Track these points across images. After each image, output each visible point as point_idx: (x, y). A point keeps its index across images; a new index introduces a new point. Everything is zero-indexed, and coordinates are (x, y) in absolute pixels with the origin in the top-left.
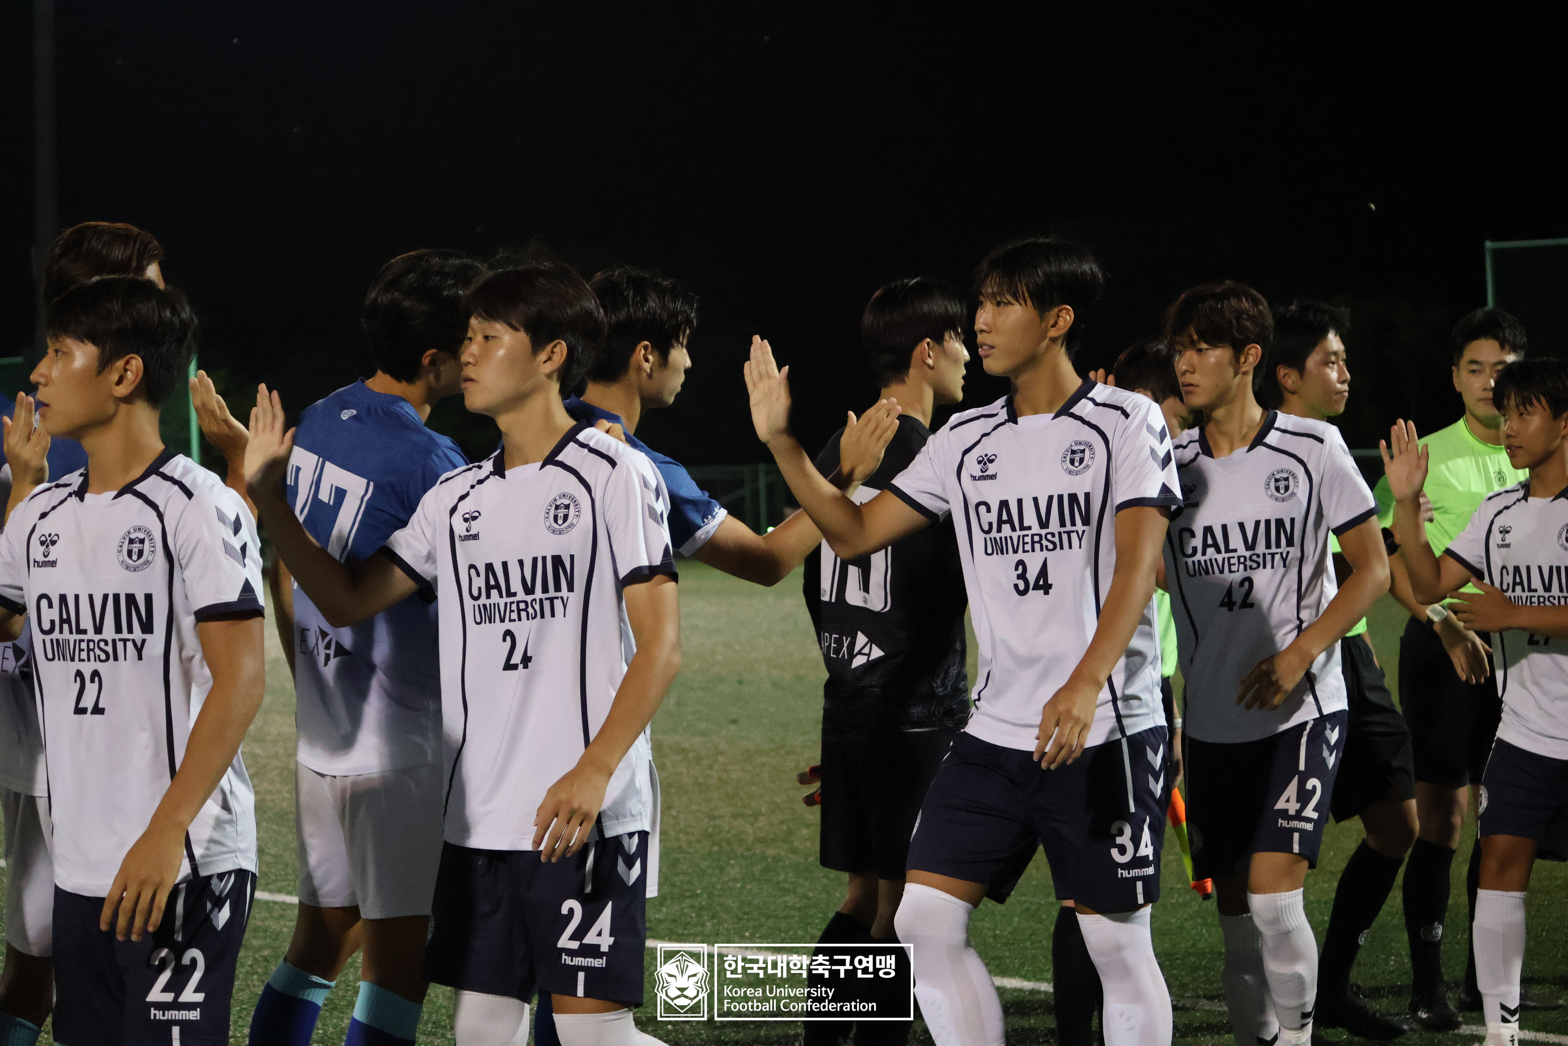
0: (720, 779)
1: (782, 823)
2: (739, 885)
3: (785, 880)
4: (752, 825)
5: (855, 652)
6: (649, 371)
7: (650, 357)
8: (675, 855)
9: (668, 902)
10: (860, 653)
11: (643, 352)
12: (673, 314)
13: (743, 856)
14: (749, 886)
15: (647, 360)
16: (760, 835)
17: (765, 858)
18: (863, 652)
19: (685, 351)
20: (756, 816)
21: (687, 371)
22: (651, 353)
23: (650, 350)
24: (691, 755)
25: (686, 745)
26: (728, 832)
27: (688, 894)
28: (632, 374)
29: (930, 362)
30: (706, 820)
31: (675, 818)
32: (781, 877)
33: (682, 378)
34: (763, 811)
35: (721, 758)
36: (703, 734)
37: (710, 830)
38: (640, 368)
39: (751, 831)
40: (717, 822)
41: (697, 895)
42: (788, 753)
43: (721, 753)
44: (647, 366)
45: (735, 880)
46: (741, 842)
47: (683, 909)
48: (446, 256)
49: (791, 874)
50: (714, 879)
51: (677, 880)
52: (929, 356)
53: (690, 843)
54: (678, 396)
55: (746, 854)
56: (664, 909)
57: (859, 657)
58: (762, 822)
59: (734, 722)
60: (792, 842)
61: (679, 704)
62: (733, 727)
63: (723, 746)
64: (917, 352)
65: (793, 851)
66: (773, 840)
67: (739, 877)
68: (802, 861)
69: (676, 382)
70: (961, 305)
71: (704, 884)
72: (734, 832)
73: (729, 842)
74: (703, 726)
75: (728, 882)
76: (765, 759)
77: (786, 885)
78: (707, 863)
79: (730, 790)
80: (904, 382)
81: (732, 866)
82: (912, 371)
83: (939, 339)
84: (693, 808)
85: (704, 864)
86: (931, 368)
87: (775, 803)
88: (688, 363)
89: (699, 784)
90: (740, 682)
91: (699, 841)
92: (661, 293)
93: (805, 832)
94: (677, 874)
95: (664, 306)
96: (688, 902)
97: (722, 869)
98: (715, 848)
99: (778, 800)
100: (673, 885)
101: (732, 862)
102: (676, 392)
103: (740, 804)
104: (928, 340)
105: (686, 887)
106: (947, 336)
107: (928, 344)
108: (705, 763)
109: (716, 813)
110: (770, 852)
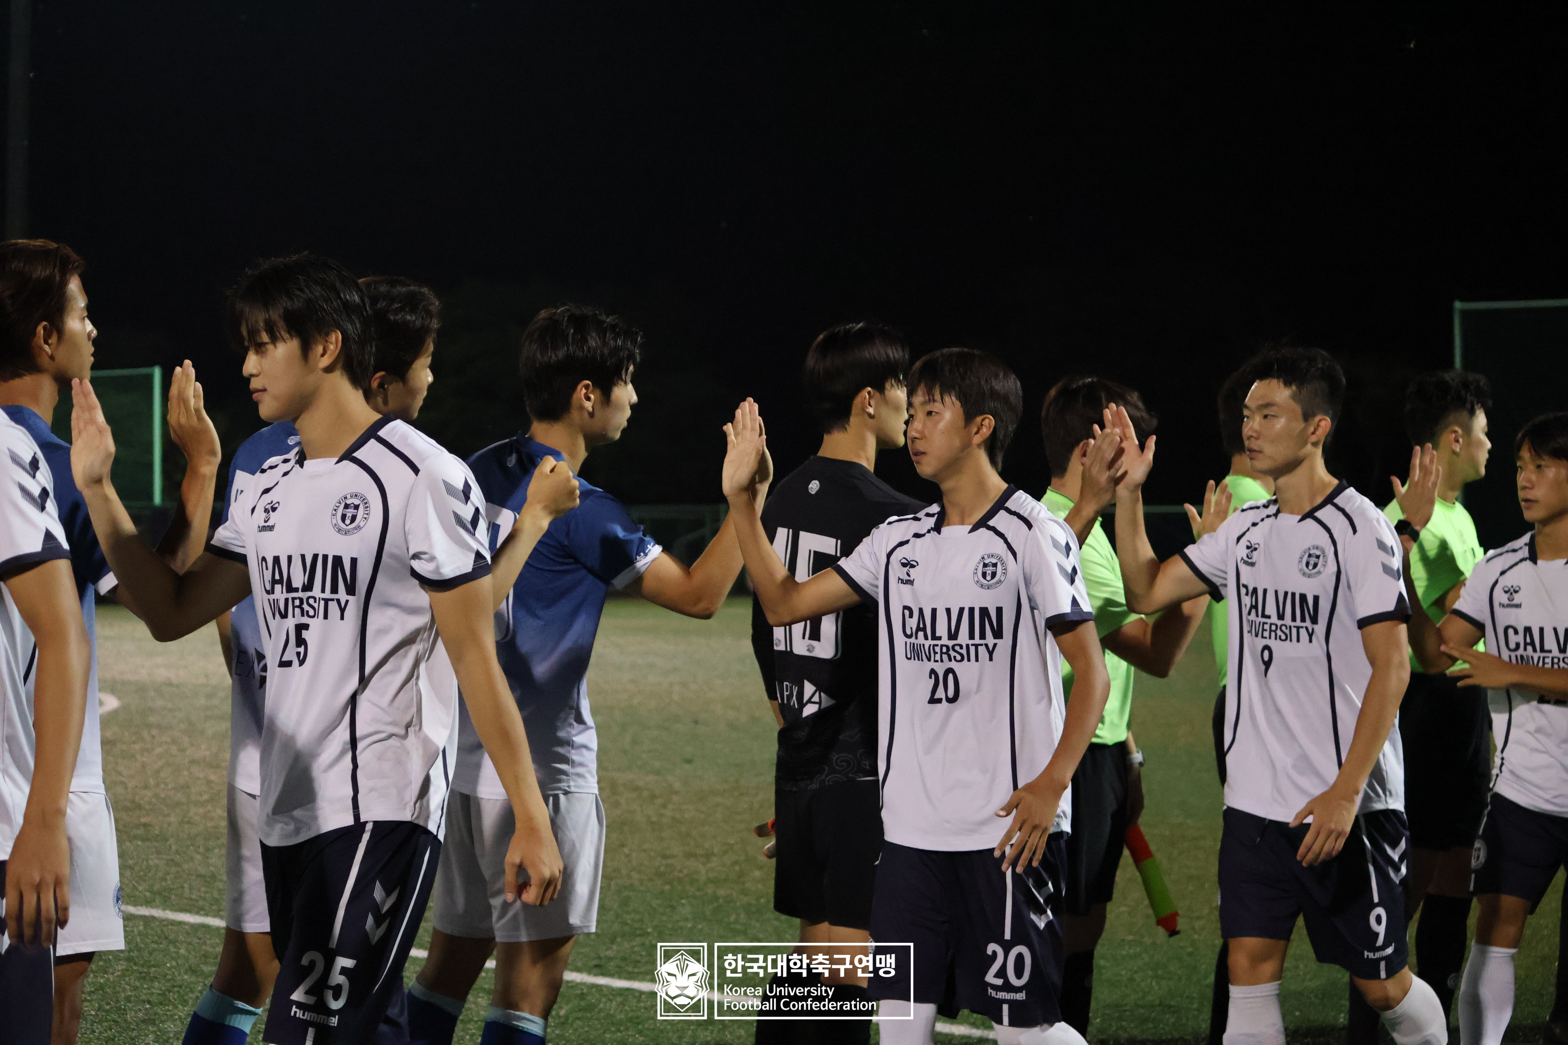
0: (673, 818)
1: (736, 863)
2: (689, 925)
3: (736, 922)
4: (704, 864)
5: (805, 701)
6: (591, 409)
7: (592, 396)
8: (626, 893)
9: (619, 939)
10: (809, 701)
11: (584, 391)
12: (616, 350)
13: (695, 897)
14: (699, 926)
15: (588, 399)
16: (711, 875)
17: (717, 898)
18: (813, 700)
19: (630, 387)
20: (708, 856)
21: (633, 407)
22: (592, 392)
23: (591, 388)
24: (646, 794)
25: (641, 783)
26: (681, 871)
27: (638, 932)
28: (575, 414)
29: (871, 410)
30: (658, 859)
31: (627, 856)
32: (732, 919)
33: (628, 413)
34: (716, 850)
35: (675, 798)
36: (658, 772)
37: (662, 869)
38: (582, 408)
39: (703, 871)
40: (670, 861)
41: (648, 934)
42: (741, 794)
43: (676, 793)
44: (588, 405)
45: (686, 919)
46: (693, 882)
47: (634, 947)
48: (393, 284)
49: (742, 916)
50: (665, 918)
51: (628, 918)
52: (870, 405)
53: (641, 882)
54: (624, 431)
55: (698, 894)
56: (615, 947)
57: (809, 706)
58: (714, 862)
59: (689, 761)
60: (743, 883)
61: (634, 742)
62: (687, 767)
63: (677, 785)
64: (857, 401)
65: (745, 892)
66: (725, 880)
67: (690, 916)
68: (753, 902)
69: (621, 418)
70: (903, 351)
71: (655, 923)
72: (685, 871)
73: (680, 881)
74: (657, 765)
75: (678, 921)
76: (719, 799)
77: (738, 927)
78: (659, 902)
79: (683, 829)
80: (846, 429)
81: (683, 905)
82: (853, 419)
83: (880, 388)
84: (646, 846)
85: (655, 903)
86: (871, 416)
87: (728, 844)
88: (635, 398)
89: (653, 823)
90: (696, 722)
91: (651, 880)
92: (602, 330)
93: (757, 874)
94: (628, 913)
95: (605, 343)
96: (638, 940)
97: (672, 907)
98: (667, 887)
99: (732, 841)
100: (625, 924)
101: (683, 901)
102: (622, 428)
103: (692, 843)
104: (869, 389)
105: (636, 925)
106: (888, 386)
107: (869, 393)
108: (659, 801)
109: (668, 852)
110: (722, 892)
